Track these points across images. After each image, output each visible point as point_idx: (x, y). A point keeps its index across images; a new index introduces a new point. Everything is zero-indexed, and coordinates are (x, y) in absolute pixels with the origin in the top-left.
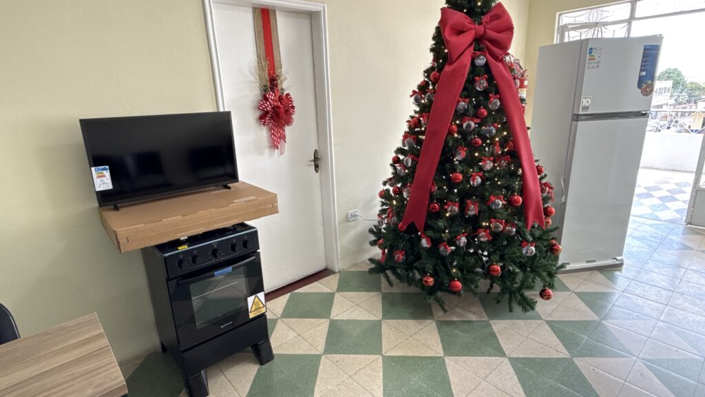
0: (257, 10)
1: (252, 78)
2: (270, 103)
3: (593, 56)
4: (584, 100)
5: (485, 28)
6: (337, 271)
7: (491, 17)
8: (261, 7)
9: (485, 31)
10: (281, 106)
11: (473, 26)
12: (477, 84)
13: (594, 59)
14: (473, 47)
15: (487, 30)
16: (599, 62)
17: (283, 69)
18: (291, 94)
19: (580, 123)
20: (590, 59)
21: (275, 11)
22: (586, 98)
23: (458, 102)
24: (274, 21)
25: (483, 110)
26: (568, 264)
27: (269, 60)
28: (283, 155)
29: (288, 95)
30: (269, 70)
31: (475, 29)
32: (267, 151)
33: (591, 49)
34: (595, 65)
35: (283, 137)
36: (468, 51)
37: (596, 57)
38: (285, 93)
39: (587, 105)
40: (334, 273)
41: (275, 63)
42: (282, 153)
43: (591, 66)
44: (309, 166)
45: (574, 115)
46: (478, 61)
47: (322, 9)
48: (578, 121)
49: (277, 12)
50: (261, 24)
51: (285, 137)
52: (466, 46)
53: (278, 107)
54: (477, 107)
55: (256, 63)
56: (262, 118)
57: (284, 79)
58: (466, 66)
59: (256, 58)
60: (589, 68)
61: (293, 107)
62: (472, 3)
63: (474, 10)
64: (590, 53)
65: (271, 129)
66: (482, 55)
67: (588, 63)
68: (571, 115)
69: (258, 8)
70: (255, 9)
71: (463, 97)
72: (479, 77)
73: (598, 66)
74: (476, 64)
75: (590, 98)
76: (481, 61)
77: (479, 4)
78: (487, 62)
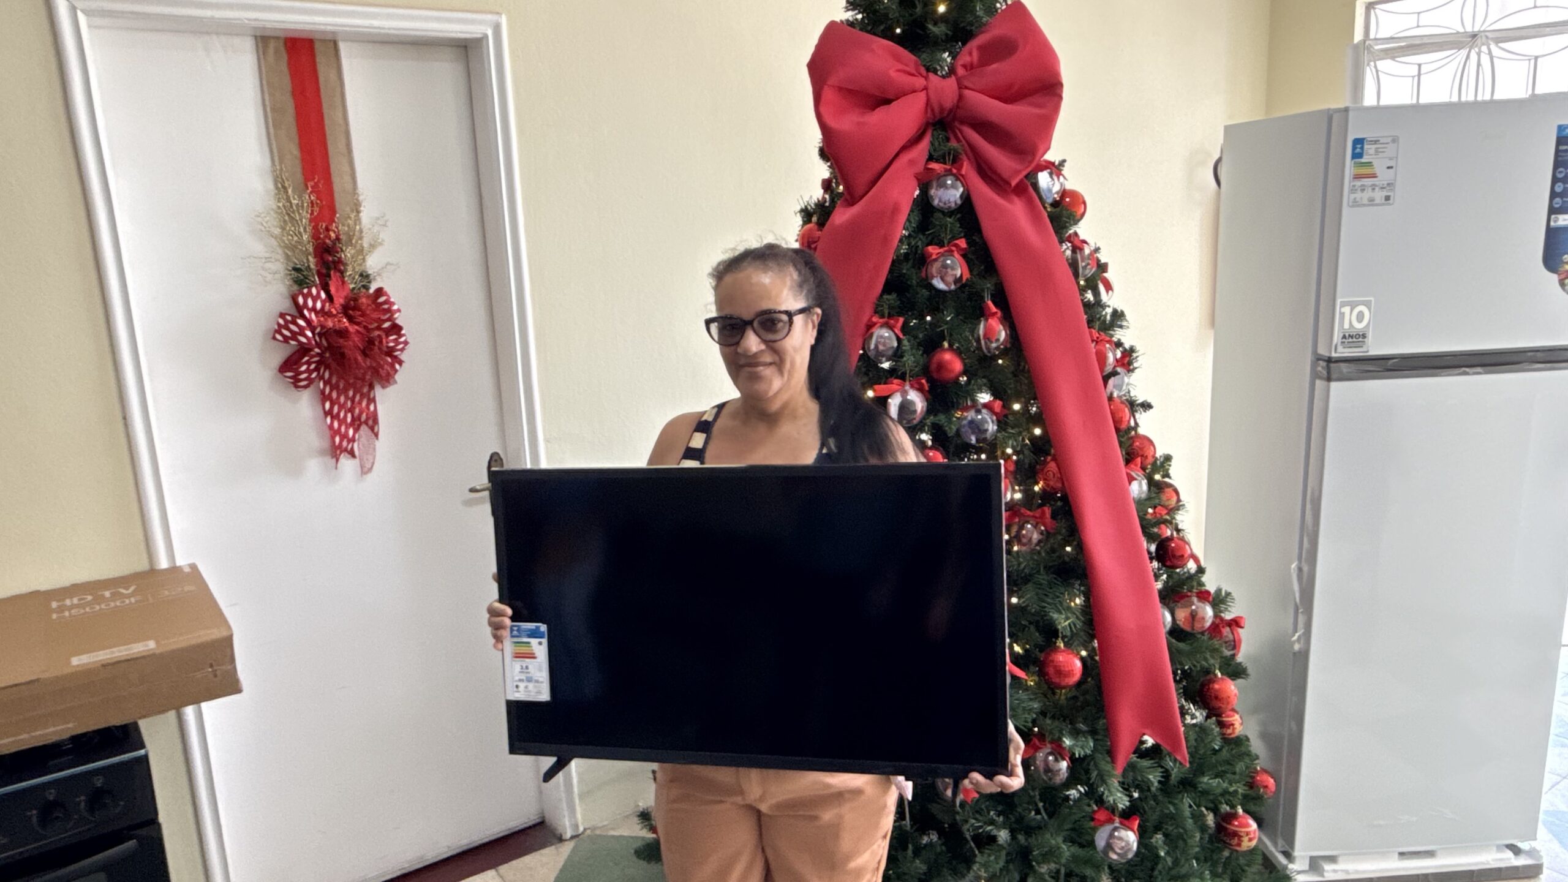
0: (272, 45)
1: (258, 248)
2: (309, 322)
3: (1369, 164)
4: (1346, 310)
5: (961, 87)
6: (568, 835)
7: (980, 48)
8: (282, 35)
9: (961, 97)
10: (352, 329)
11: (920, 82)
12: (935, 268)
13: (1374, 176)
14: (924, 145)
15: (967, 92)
16: (1390, 185)
17: (367, 215)
18: (387, 289)
19: (1334, 385)
20: (1357, 177)
21: (335, 43)
22: (1353, 305)
23: (870, 326)
24: (333, 75)
25: (948, 356)
26: (1332, 859)
27: (315, 190)
28: (369, 477)
29: (380, 292)
30: (315, 221)
31: (926, 88)
32: (315, 466)
33: (1359, 142)
34: (1379, 195)
35: (372, 422)
36: (905, 158)
37: (1379, 167)
38: (373, 289)
39: (1359, 326)
40: (561, 839)
41: (337, 196)
42: (365, 470)
43: (1365, 196)
44: (468, 503)
45: (1318, 358)
46: (941, 192)
47: (490, 33)
48: (1329, 379)
49: (342, 46)
50: (286, 82)
51: (376, 421)
52: (902, 143)
53: (343, 333)
54: (930, 345)
55: (272, 204)
56: (289, 366)
57: (373, 246)
58: (896, 210)
59: (271, 186)
60: (1355, 204)
61: (396, 329)
62: (919, 9)
63: (924, 28)
64: (1356, 156)
65: (324, 397)
66: (949, 172)
67: (1353, 190)
68: (1308, 358)
69: (277, 38)
70: (263, 40)
71: (887, 315)
72: (942, 246)
73: (1387, 198)
74: (936, 202)
75: (1367, 304)
76: (950, 194)
77: (942, 9)
78: (967, 199)
